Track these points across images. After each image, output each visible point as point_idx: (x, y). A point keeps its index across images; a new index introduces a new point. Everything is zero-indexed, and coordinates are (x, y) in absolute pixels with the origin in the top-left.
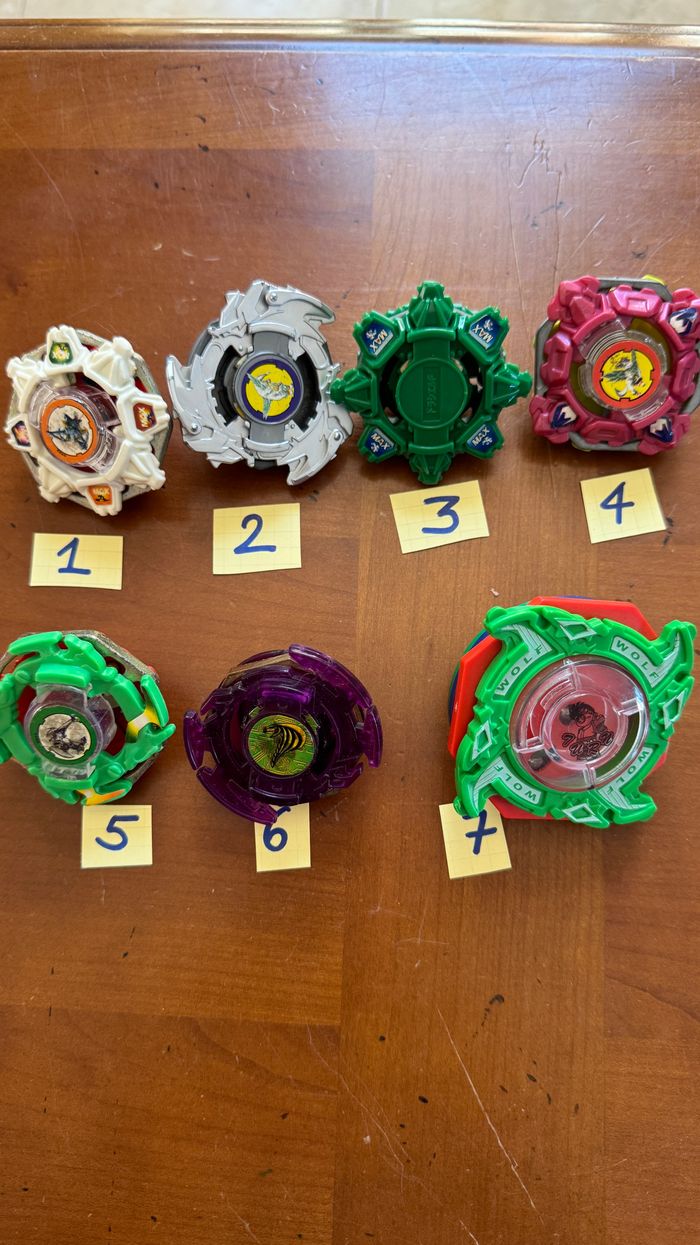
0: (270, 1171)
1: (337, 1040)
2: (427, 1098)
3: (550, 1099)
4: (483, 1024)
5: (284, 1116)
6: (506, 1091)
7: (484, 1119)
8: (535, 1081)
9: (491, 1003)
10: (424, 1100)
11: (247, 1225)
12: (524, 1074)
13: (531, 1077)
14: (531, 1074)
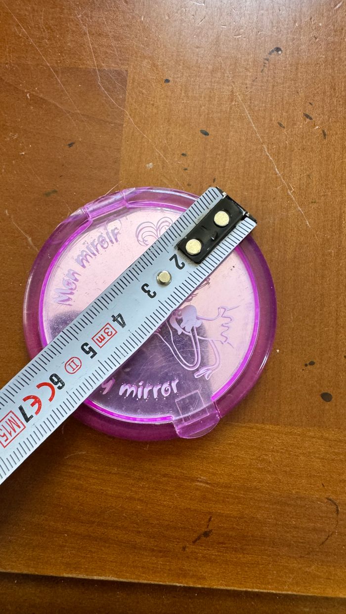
0: (55, 192)
1: (124, 82)
2: (207, 131)
3: (325, 135)
4: (262, 71)
5: (70, 145)
6: (284, 127)
7: (262, 150)
8: (311, 119)
9: (270, 53)
10: (206, 134)
11: (30, 239)
12: (301, 114)
13: (307, 116)
14: (307, 113)
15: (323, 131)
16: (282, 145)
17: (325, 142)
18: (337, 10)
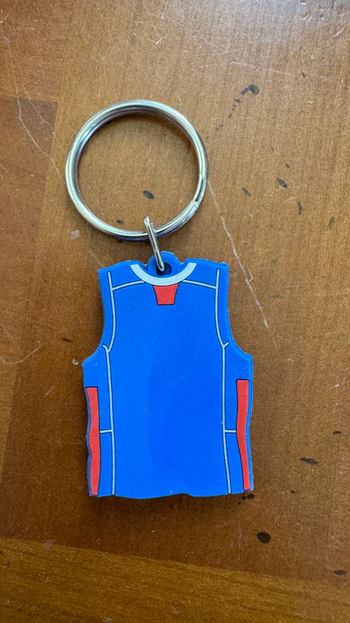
2: (152, 193)
3: (301, 209)
4: (231, 115)
6: (250, 195)
8: (285, 186)
9: (243, 93)
12: (273, 179)
13: (281, 182)
14: (281, 178)
15: (299, 204)
16: (245, 218)
17: (300, 218)
18: (336, 39)
